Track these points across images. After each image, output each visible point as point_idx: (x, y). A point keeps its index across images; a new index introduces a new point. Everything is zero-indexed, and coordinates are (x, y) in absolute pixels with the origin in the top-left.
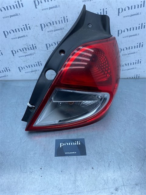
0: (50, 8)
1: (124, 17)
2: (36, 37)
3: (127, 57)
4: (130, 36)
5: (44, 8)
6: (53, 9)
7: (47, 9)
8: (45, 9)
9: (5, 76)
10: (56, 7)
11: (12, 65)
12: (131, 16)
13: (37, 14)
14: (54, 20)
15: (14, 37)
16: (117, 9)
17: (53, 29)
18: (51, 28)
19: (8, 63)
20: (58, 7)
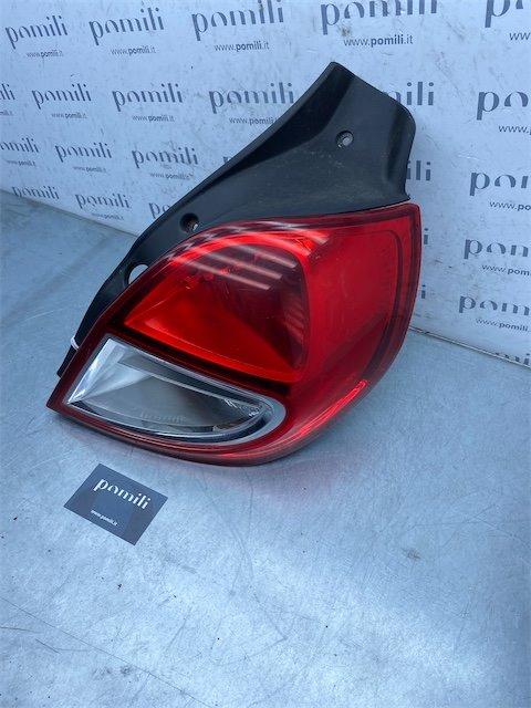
0: (240, 47)
1: (502, 129)
2: (196, 128)
3: (503, 279)
4: (521, 207)
5: (220, 42)
6: (249, 52)
7: (231, 48)
8: (224, 48)
9: (117, 217)
10: (257, 45)
11: (133, 192)
13: (201, 59)
14: (248, 87)
15: (139, 114)
16: (473, 93)
17: (248, 117)
18: (240, 111)
19: (124, 184)
20: (263, 46)
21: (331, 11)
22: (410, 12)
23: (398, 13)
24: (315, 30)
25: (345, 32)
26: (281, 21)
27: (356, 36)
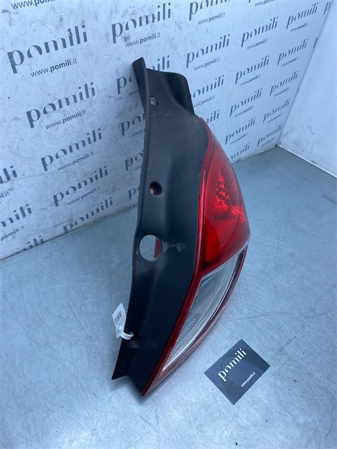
0: (53, 69)
1: (196, 69)
2: (15, 148)
4: (203, 102)
5: (36, 69)
6: (61, 69)
7: (46, 71)
8: (40, 72)
10: (68, 63)
12: (207, 64)
13: (18, 88)
14: (62, 97)
16: (185, 55)
20: (72, 62)
21: (118, 27)
22: (159, 20)
23: (153, 21)
24: (108, 42)
25: (126, 39)
26: (86, 40)
27: (132, 39)
